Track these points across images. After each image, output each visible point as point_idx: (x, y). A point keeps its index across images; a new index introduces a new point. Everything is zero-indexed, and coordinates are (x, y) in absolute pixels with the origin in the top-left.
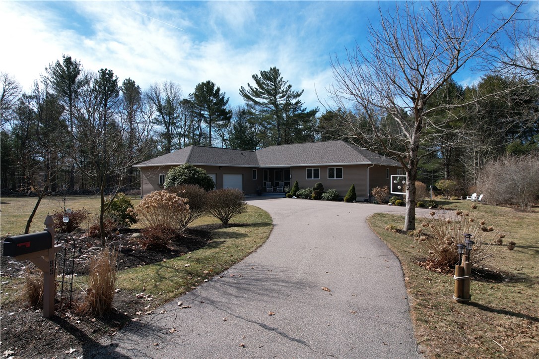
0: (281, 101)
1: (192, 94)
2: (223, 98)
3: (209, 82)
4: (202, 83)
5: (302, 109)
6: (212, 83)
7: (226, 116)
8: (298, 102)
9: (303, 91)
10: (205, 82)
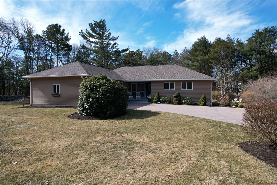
0: (105, 42)
1: (45, 31)
2: (67, 36)
3: (56, 25)
4: (52, 24)
5: (117, 48)
6: (59, 25)
7: (68, 48)
8: (115, 44)
9: (118, 37)
10: (54, 24)
